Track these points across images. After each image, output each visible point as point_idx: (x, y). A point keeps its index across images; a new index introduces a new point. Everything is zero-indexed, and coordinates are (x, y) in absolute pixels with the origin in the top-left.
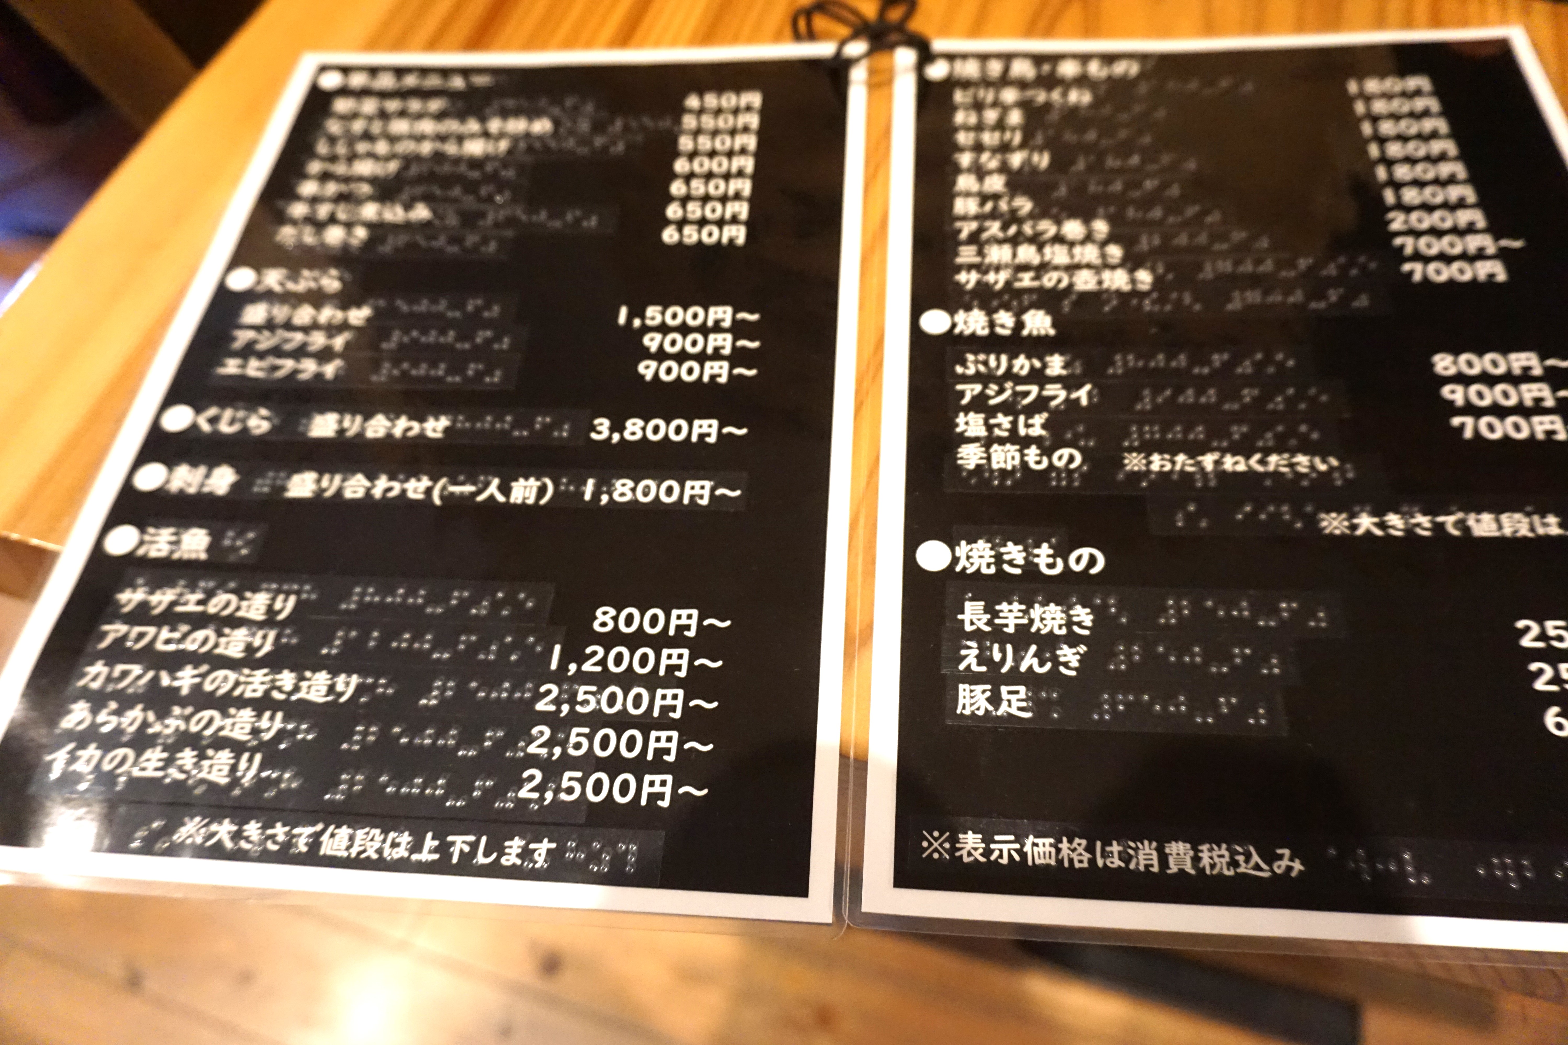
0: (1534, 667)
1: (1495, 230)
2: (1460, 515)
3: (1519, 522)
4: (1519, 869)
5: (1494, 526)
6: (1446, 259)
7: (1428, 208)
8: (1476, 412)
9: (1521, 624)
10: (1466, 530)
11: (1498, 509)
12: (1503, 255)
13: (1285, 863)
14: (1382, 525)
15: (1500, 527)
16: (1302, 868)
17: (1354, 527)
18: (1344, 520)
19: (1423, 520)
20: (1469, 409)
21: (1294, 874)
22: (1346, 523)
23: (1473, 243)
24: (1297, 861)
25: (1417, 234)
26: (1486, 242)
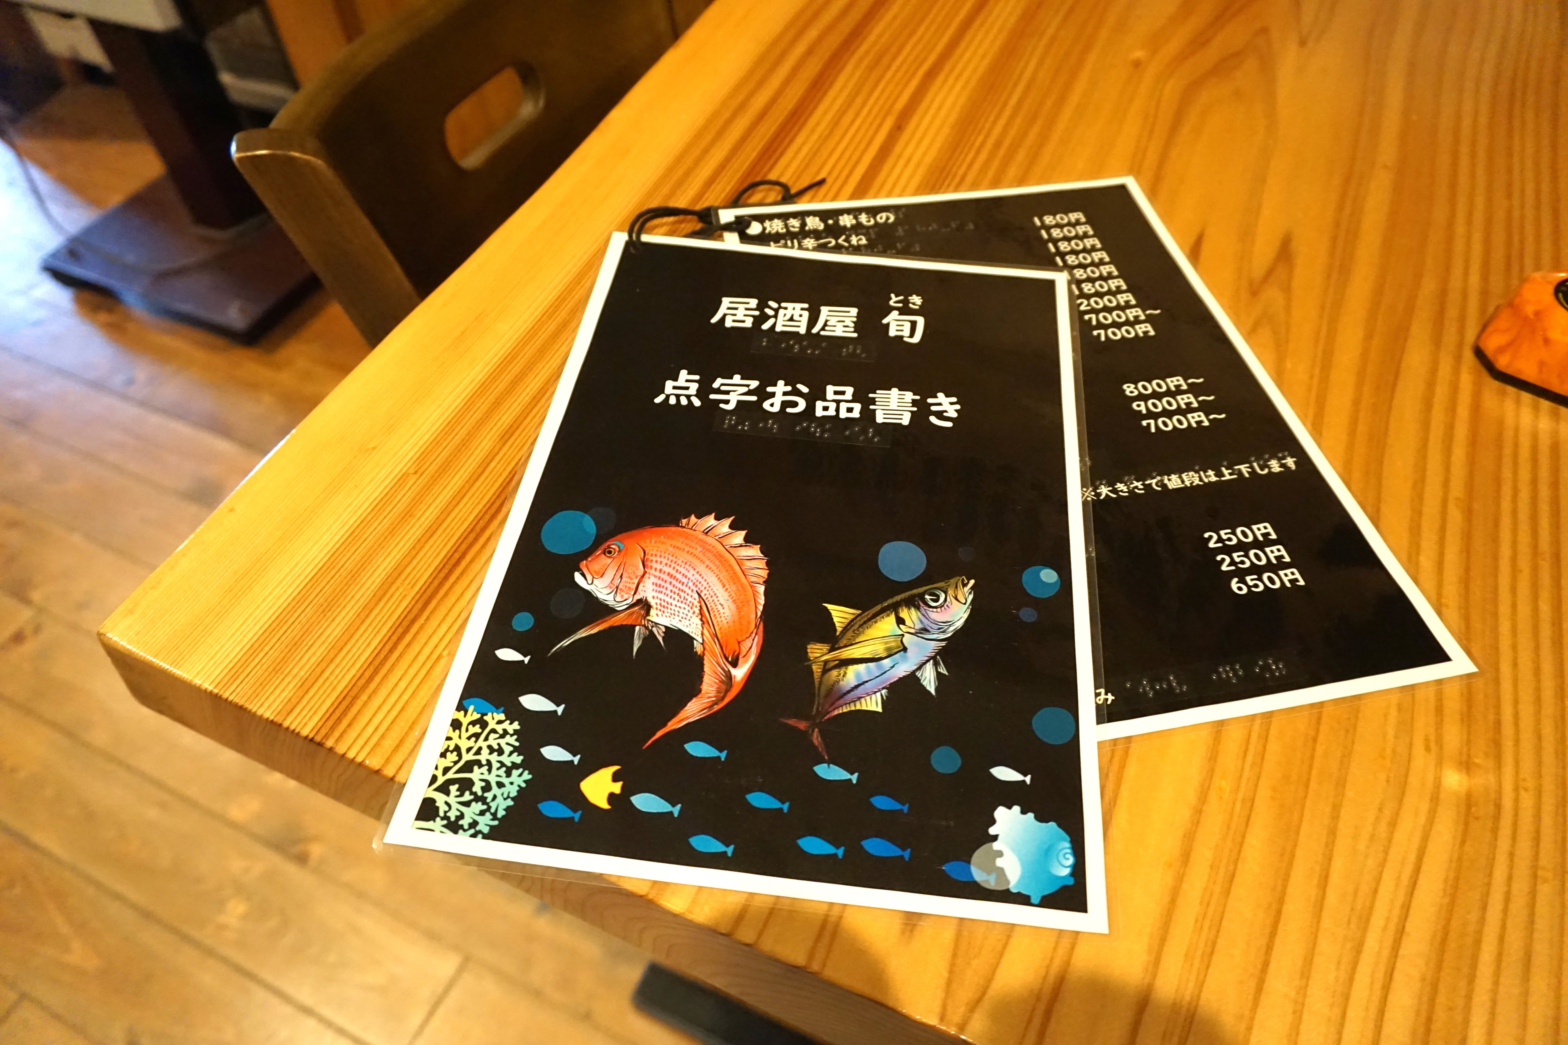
0: (1219, 558)
1: (1142, 304)
2: (1159, 478)
3: (1193, 477)
4: (1235, 672)
5: (1179, 481)
6: (1117, 325)
7: (1100, 295)
8: (1155, 416)
9: (1206, 535)
10: (1164, 486)
11: (1180, 471)
12: (1149, 319)
13: (1103, 697)
14: (1115, 491)
15: (1183, 482)
16: (1113, 698)
17: (1099, 495)
18: (1092, 491)
19: (1139, 484)
20: (1151, 415)
21: (1109, 702)
22: (1093, 493)
23: (1131, 313)
24: (1109, 694)
25: (1097, 312)
26: (1138, 312)
